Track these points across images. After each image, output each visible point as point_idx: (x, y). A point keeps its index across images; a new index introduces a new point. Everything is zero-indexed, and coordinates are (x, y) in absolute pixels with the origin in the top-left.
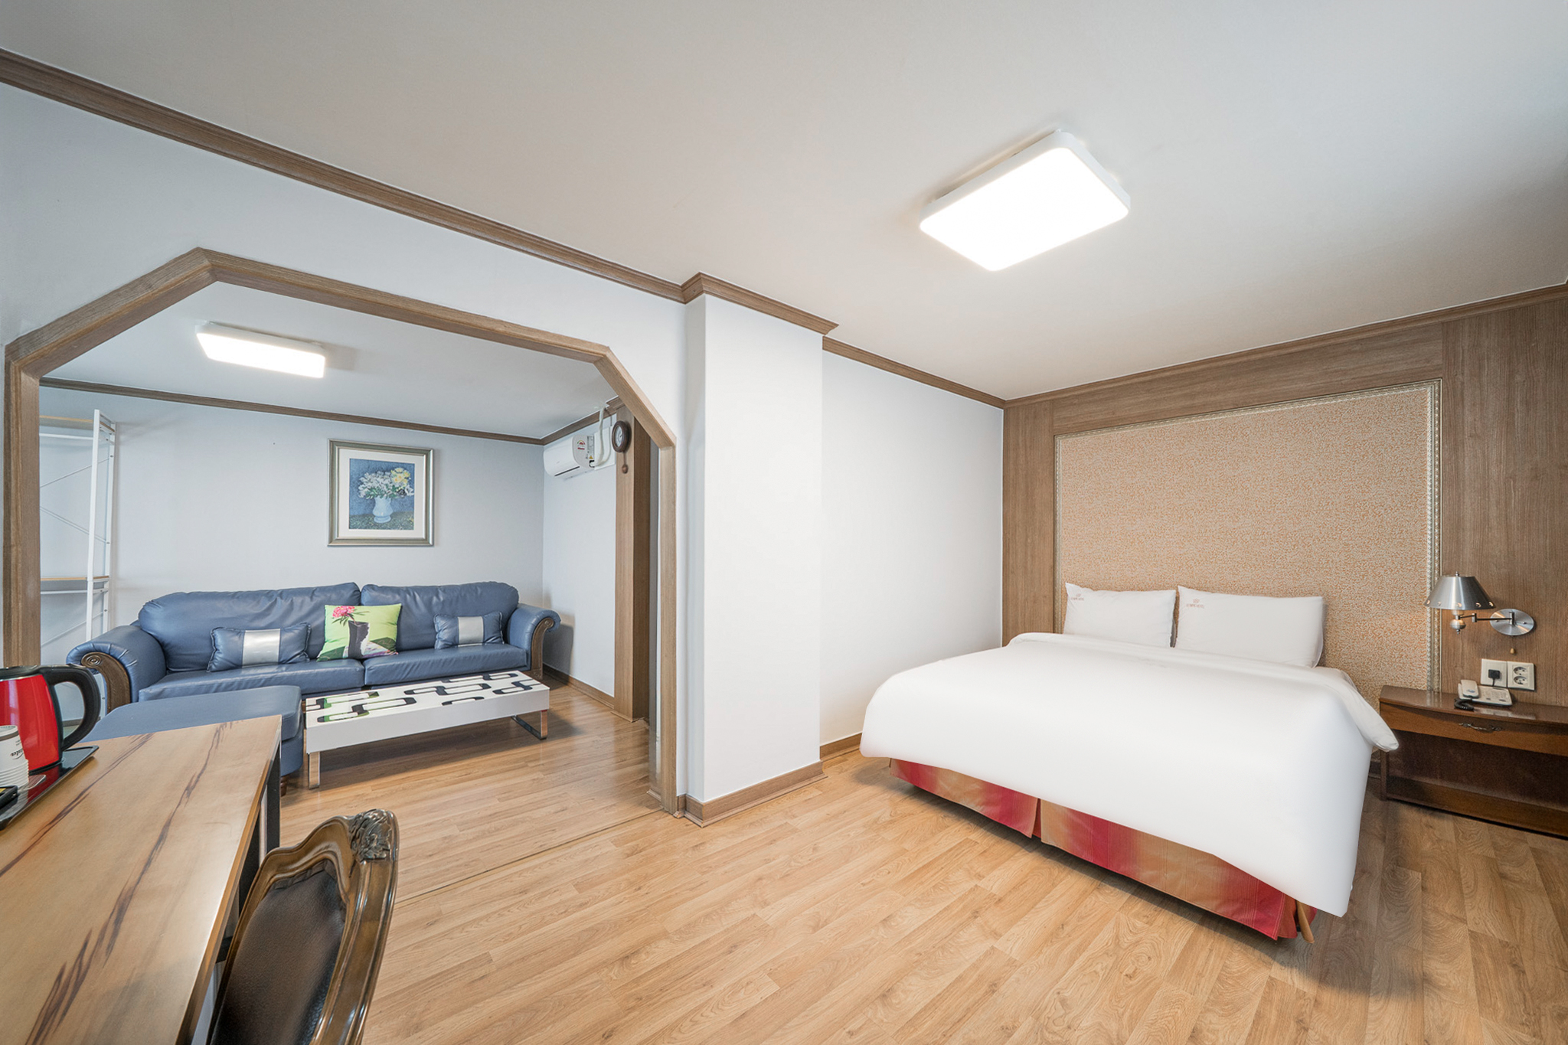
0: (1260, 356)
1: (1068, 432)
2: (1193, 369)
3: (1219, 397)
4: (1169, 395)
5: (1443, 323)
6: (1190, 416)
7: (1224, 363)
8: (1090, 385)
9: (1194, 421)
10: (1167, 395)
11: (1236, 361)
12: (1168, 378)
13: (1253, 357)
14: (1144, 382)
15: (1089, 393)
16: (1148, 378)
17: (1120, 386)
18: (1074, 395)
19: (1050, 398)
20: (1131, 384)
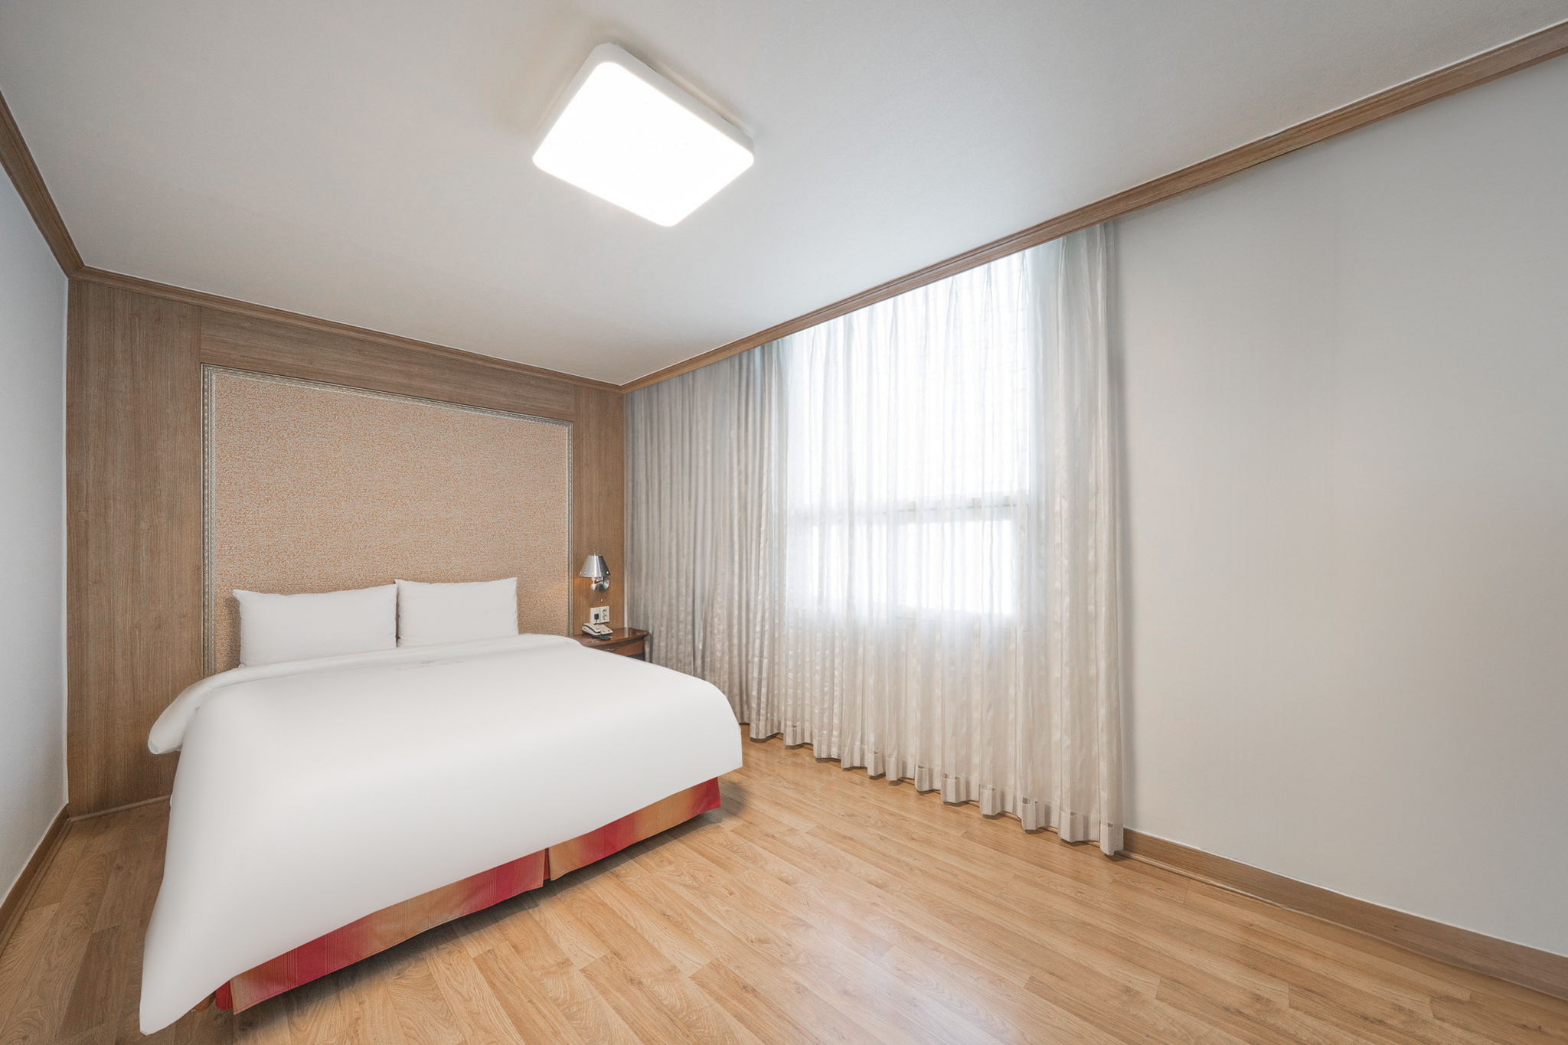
0: (471, 361)
1: (228, 365)
2: (412, 347)
3: (436, 386)
4: (385, 365)
5: (575, 385)
6: (406, 396)
7: (441, 354)
8: (277, 312)
9: (409, 402)
10: (381, 365)
11: (452, 356)
12: (384, 345)
13: (466, 359)
14: (353, 339)
15: (269, 321)
16: (360, 336)
17: (321, 331)
18: (242, 315)
19: (195, 302)
20: (336, 335)
